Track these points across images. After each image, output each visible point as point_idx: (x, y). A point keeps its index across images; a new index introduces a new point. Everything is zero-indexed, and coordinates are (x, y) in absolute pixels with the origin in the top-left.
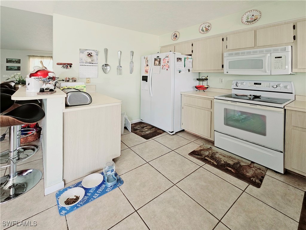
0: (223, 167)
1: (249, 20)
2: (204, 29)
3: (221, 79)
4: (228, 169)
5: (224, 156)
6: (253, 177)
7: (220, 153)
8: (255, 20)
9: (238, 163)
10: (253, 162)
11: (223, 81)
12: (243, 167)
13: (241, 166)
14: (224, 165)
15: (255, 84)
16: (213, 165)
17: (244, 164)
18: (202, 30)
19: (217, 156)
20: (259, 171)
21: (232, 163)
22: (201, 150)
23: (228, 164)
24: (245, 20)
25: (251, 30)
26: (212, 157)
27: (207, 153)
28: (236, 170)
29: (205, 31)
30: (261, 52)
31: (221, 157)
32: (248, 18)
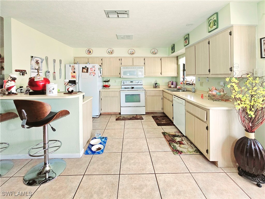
1: (131, 53)
2: (110, 52)
4: (133, 119)
6: (140, 118)
8: (133, 54)
9: (133, 117)
15: (131, 82)
16: (128, 120)
17: (135, 116)
18: (109, 52)
19: (125, 117)
20: (140, 116)
21: (132, 117)
22: (118, 118)
23: (131, 118)
24: (129, 53)
25: (131, 57)
26: (124, 118)
27: (121, 118)
28: (135, 118)
29: (110, 53)
30: (135, 68)
31: (127, 117)
32: (130, 52)
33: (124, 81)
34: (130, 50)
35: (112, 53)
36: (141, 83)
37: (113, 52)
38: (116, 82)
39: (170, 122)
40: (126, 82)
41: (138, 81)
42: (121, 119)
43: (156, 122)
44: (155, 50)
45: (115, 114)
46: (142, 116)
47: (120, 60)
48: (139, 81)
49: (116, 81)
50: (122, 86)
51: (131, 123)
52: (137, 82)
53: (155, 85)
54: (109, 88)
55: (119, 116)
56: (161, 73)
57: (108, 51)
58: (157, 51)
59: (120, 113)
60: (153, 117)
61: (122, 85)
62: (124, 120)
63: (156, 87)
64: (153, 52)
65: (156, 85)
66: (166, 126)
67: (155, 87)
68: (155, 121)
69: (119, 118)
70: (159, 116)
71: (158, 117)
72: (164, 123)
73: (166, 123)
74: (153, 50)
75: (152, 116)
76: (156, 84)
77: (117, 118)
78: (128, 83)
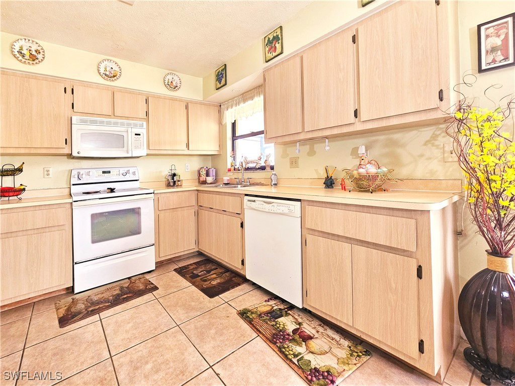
0: (117, 300)
1: (108, 73)
2: (26, 53)
3: (46, 169)
4: (124, 298)
5: (102, 293)
6: (147, 286)
7: (94, 295)
8: (114, 76)
9: (122, 288)
10: (129, 278)
11: (51, 172)
12: (130, 286)
13: (127, 288)
14: (116, 298)
15: (104, 172)
16: (108, 308)
17: (126, 284)
18: (19, 52)
19: (95, 298)
20: (142, 280)
21: (118, 292)
22: (68, 310)
23: (118, 295)
24: (102, 71)
25: (107, 87)
26: (93, 304)
27: (81, 306)
28: (130, 293)
29: (27, 57)
30: (122, 124)
31: (100, 296)
32: (106, 70)
33: (82, 172)
34: (106, 63)
35: (33, 58)
36: (134, 173)
37: (40, 57)
38: (48, 175)
39: (227, 274)
40: (88, 174)
41: (126, 169)
42: (80, 313)
43: (196, 286)
44: (176, 78)
45: (49, 299)
46: (148, 277)
47: (69, 91)
48: (128, 169)
49: (48, 171)
50: (72, 187)
51: (127, 315)
52: (122, 171)
53: (170, 178)
54: (20, 199)
55: (70, 299)
56: (188, 146)
57: (17, 48)
58: (179, 82)
59: (71, 290)
60: (180, 271)
61: (72, 183)
62: (93, 313)
63: (174, 182)
64: (170, 82)
65: (173, 179)
66: (228, 290)
67: (172, 184)
68: (194, 284)
69: (73, 310)
70: (191, 265)
71: (191, 267)
72: (219, 283)
73: (223, 280)
74: (170, 77)
75: (175, 270)
76: (174, 175)
77: (62, 312)
78: (97, 176)
